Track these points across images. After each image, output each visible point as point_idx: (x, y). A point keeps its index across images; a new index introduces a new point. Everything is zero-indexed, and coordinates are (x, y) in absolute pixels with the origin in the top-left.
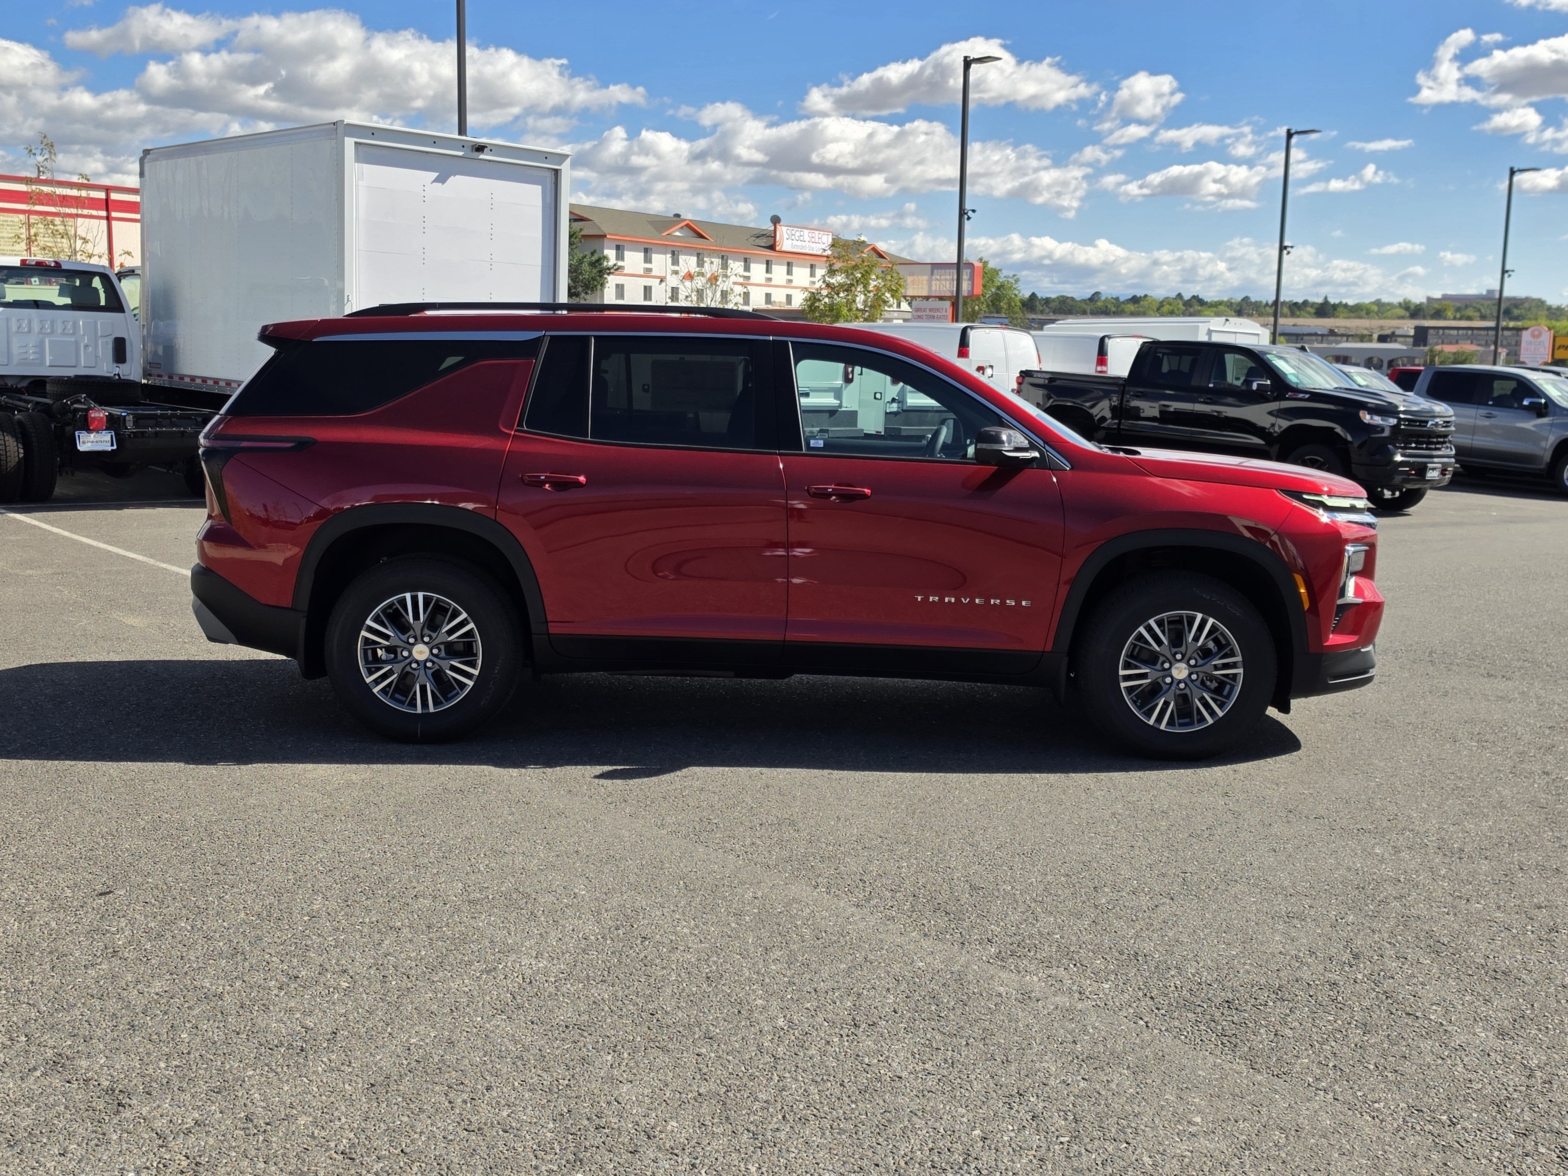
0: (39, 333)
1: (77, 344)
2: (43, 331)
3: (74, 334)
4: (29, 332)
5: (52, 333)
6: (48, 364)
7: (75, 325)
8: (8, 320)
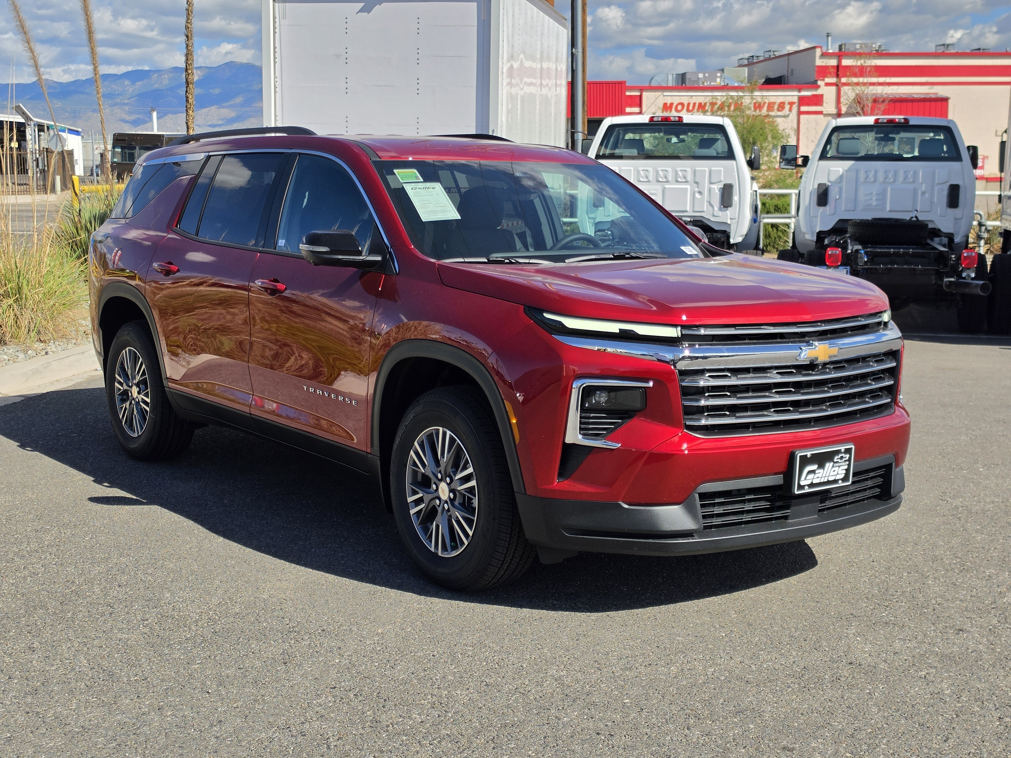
0: (884, 182)
1: (915, 191)
2: (887, 180)
3: (914, 182)
4: (875, 181)
5: (894, 181)
6: (888, 209)
7: (916, 173)
8: (857, 171)
